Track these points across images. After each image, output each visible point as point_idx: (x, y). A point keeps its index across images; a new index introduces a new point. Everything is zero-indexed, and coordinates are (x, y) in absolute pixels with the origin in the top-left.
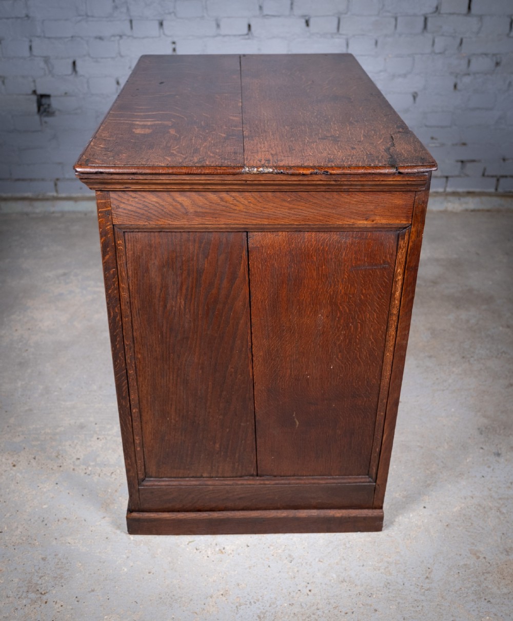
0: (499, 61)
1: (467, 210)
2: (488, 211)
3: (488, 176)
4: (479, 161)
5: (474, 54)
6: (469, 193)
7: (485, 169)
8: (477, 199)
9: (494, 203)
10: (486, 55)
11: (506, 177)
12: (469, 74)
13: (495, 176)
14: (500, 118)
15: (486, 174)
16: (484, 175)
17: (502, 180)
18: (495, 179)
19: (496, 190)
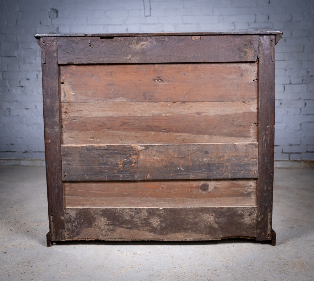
0: (281, 102)
2: (287, 168)
3: (285, 153)
4: (279, 146)
7: (282, 150)
8: (280, 163)
9: (290, 164)
11: (293, 153)
13: (288, 153)
14: (286, 127)
15: (283, 152)
16: (282, 153)
17: (291, 155)
18: (288, 154)
19: (289, 159)
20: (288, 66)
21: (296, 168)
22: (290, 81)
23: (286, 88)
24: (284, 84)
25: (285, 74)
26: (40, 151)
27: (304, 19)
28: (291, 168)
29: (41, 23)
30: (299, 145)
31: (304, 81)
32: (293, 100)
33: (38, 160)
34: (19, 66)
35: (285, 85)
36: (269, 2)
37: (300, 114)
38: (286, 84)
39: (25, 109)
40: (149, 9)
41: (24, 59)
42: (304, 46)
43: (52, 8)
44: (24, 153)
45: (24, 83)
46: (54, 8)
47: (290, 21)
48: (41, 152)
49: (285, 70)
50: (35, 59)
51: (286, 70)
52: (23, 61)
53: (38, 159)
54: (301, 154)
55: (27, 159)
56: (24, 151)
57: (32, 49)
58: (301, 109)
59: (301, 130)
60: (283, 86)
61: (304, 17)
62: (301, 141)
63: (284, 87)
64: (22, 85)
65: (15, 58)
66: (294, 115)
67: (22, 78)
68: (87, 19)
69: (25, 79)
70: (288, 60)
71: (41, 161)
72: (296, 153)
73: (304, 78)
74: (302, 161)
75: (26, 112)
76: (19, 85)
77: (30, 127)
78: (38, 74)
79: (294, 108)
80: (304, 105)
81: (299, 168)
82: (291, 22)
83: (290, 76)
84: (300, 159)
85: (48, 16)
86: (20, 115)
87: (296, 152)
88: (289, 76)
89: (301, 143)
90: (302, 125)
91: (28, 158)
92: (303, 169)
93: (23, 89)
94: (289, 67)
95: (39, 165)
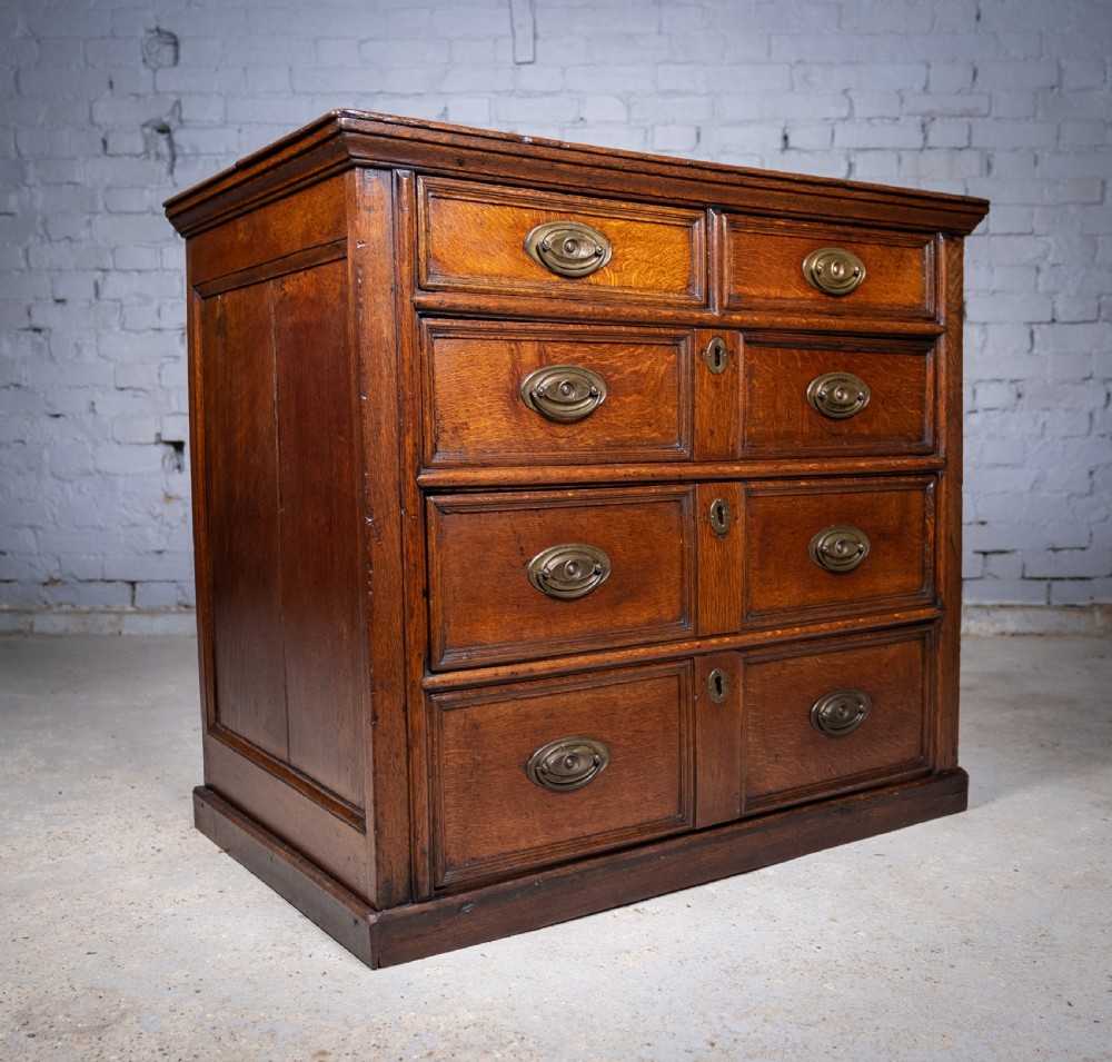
0: (1021, 391)
1: (1003, 634)
2: (1041, 635)
3: (1032, 578)
4: (1012, 551)
5: (980, 381)
6: (1002, 606)
7: (1024, 566)
8: (1019, 614)
9: (1050, 620)
10: (1000, 381)
11: (1062, 579)
12: (976, 412)
13: (1045, 579)
14: (1037, 481)
15: (1027, 575)
16: (1023, 578)
17: (1056, 585)
18: (1045, 583)
19: (1049, 603)
20: (1045, 257)
21: (1075, 634)
22: (1054, 310)
23: (1037, 337)
24: (1031, 323)
25: (1036, 285)
26: (108, 578)
27: (1105, 81)
28: (1059, 635)
29: (111, 85)
30: (1083, 549)
31: (1103, 314)
32: (1064, 382)
33: (103, 612)
34: (27, 251)
35: (1034, 327)
36: (978, 17)
37: (1089, 433)
38: (1040, 323)
39: (47, 417)
40: (531, 35)
41: (44, 223)
42: (1104, 183)
43: (153, 26)
44: (45, 584)
45: (46, 315)
46: (164, 27)
47: (1053, 88)
48: (110, 581)
49: (1034, 272)
50: (89, 223)
51: (1038, 270)
52: (41, 231)
53: (102, 607)
54: (1094, 581)
55: (55, 609)
56: (46, 580)
57: (76, 184)
58: (1091, 416)
59: (1090, 493)
60: (1027, 331)
61: (1105, 73)
62: (1091, 535)
63: (1032, 335)
64: (38, 321)
65: (9, 219)
66: (1065, 438)
67: (36, 298)
68: (290, 70)
69: (51, 301)
70: (1047, 235)
71: (113, 618)
72: (1072, 579)
73: (1104, 298)
74: (1096, 608)
75: (52, 426)
76: (27, 326)
77: (68, 486)
78: (100, 282)
79: (1067, 410)
80: (1103, 401)
81: (1086, 635)
82: (1056, 90)
83: (1054, 293)
84: (1089, 602)
85: (141, 58)
86: (28, 439)
87: (1072, 575)
88: (1051, 294)
89: (1090, 542)
90: (1094, 476)
91: (60, 605)
92: (1099, 637)
93: (39, 338)
94: (1050, 258)
95: (107, 631)
